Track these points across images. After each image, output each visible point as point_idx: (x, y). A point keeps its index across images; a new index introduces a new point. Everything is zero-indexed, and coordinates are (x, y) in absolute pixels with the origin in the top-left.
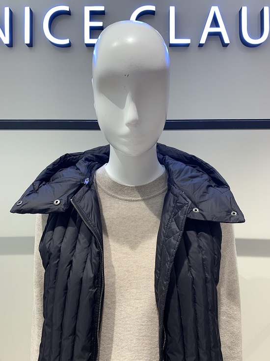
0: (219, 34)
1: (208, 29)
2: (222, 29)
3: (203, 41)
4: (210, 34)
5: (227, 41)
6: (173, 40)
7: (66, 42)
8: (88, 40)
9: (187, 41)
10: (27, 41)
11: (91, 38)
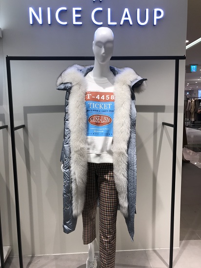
0: (128, 21)
1: (124, 18)
2: (129, 18)
3: (122, 23)
4: (125, 21)
5: (131, 23)
6: (110, 23)
7: (66, 23)
8: (75, 23)
9: (115, 23)
10: (49, 23)
11: (76, 21)
